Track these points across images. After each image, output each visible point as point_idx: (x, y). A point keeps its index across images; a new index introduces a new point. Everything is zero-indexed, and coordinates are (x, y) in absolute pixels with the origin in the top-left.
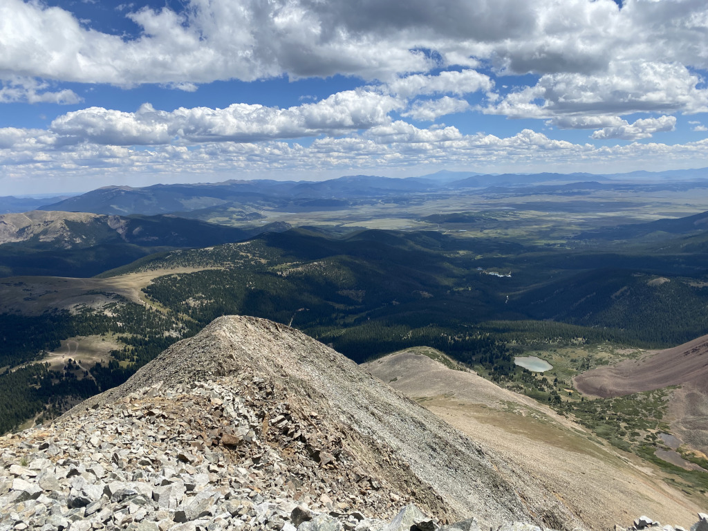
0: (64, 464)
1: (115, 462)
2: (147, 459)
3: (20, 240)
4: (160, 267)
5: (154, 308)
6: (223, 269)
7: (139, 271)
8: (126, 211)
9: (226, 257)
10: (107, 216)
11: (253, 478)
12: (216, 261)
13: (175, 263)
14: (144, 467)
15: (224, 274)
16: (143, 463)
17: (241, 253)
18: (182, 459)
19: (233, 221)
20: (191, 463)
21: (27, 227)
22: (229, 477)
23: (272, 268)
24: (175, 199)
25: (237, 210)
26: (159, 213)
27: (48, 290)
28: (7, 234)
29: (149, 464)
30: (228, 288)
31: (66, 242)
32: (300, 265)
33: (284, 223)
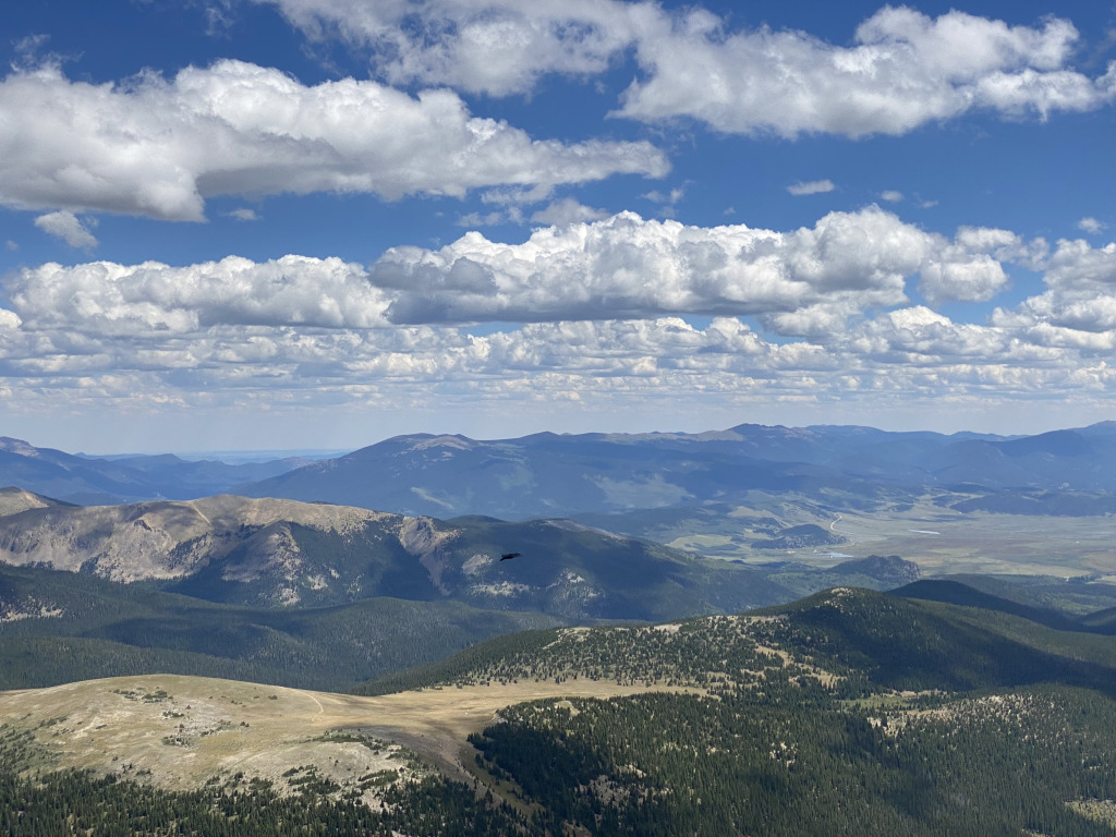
3: (177, 573)
4: (525, 675)
5: (499, 798)
6: (703, 693)
7: (468, 682)
8: (450, 506)
9: (713, 657)
10: (400, 519)
12: (683, 668)
13: (568, 666)
15: (705, 712)
17: (761, 649)
19: (745, 547)
21: (198, 540)
23: (852, 704)
24: (585, 476)
25: (758, 514)
26: (537, 514)
27: (226, 718)
28: (145, 557)
30: (714, 756)
31: (287, 584)
32: (945, 701)
33: (897, 559)
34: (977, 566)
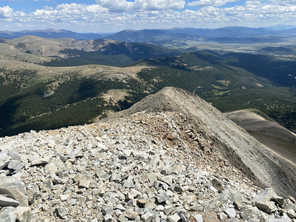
0: (113, 138)
1: (130, 140)
2: (141, 141)
3: (94, 50)
4: (144, 65)
5: (141, 81)
6: (168, 67)
7: (136, 66)
8: (132, 40)
9: (170, 62)
10: (125, 42)
11: (179, 154)
12: (166, 63)
13: (150, 64)
14: (140, 143)
15: (168, 70)
16: (140, 142)
17: (176, 61)
18: (154, 142)
19: (174, 46)
20: (157, 144)
21: (97, 45)
22: (171, 152)
23: (189, 68)
24: (152, 36)
25: (176, 41)
26: (144, 42)
27: (104, 70)
28: (90, 48)
29: (142, 143)
30: (170, 75)
31: (110, 52)
32: (201, 67)
33: (196, 48)
34: (207, 48)
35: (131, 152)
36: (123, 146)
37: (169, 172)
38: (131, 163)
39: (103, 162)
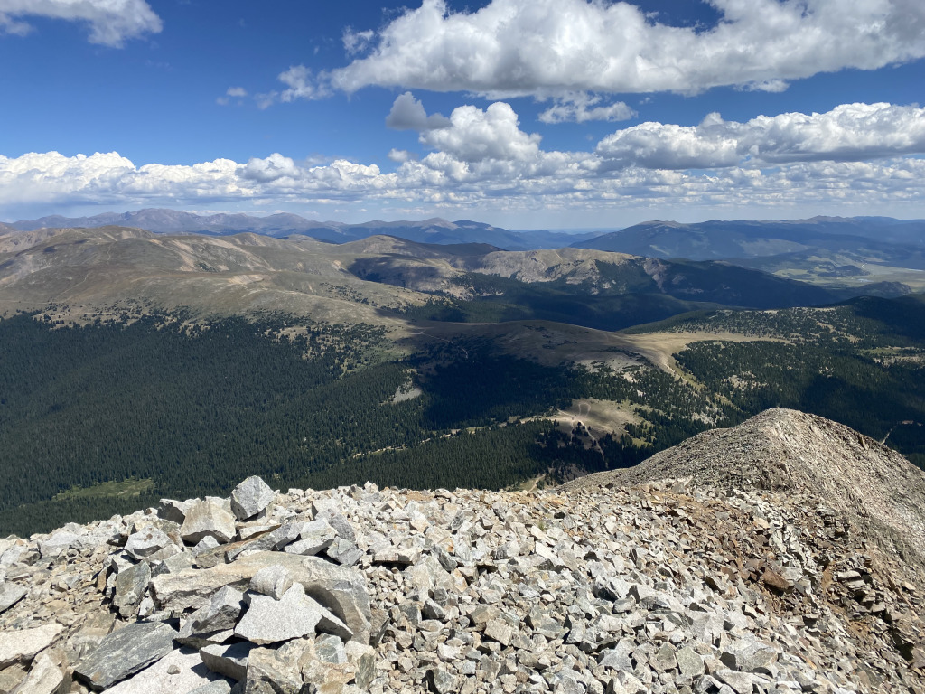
0: (580, 543)
1: (633, 559)
2: (668, 569)
3: (548, 280)
4: (700, 329)
5: (685, 381)
6: (787, 342)
7: (673, 331)
8: (668, 254)
9: (793, 325)
10: (644, 259)
11: (804, 644)
12: (778, 330)
13: (720, 327)
14: (664, 578)
15: (788, 351)
16: (663, 572)
17: (819, 324)
18: (709, 583)
19: (814, 276)
20: (721, 593)
21: (556, 266)
22: (771, 631)
23: (866, 351)
24: (734, 241)
25: (823, 260)
26: (710, 258)
27: (568, 339)
28: (536, 272)
29: (670, 576)
30: (790, 370)
31: (593, 286)
32: (918, 352)
33: (898, 284)
35: (632, 587)
36: (607, 569)
37: (747, 664)
38: (628, 612)
39: (548, 592)
